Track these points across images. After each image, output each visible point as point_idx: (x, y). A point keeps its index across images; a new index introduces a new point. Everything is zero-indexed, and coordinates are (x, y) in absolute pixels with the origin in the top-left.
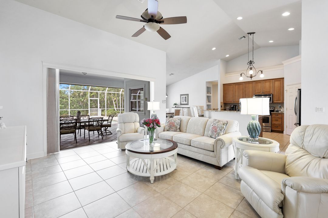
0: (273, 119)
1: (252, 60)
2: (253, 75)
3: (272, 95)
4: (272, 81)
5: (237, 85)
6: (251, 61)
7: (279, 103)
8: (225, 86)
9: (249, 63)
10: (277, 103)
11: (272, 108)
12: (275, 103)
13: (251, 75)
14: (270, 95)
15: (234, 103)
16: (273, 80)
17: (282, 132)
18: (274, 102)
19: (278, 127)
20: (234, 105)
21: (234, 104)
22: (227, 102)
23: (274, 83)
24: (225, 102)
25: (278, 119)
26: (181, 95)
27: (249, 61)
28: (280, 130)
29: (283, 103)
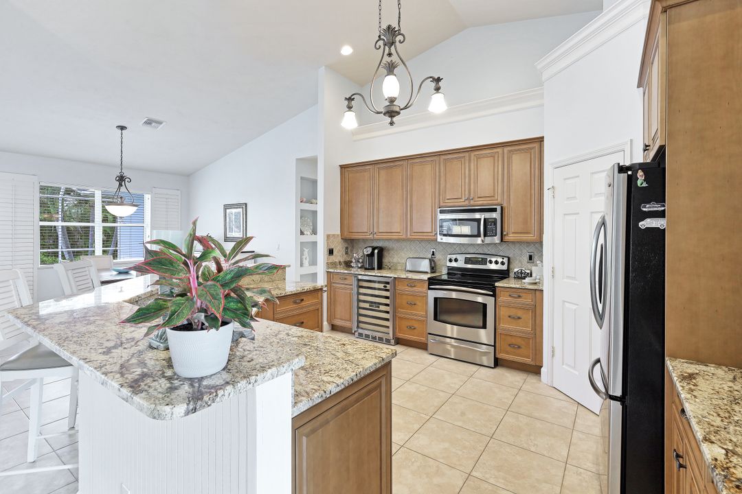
0: (503, 312)
1: (395, 25)
2: (400, 103)
3: (499, 208)
4: (500, 150)
5: (383, 168)
6: (389, 27)
7: (528, 243)
8: (347, 174)
9: (381, 43)
10: (520, 243)
11: (503, 263)
12: (513, 243)
13: (392, 100)
14: (494, 210)
15: (372, 240)
16: (506, 149)
17: (535, 370)
18: (506, 238)
19: (519, 347)
20: (374, 249)
21: (375, 244)
22: (353, 237)
23: (510, 158)
24: (347, 235)
25: (520, 314)
26: (227, 207)
27: (384, 26)
28: (528, 361)
29: (541, 243)
